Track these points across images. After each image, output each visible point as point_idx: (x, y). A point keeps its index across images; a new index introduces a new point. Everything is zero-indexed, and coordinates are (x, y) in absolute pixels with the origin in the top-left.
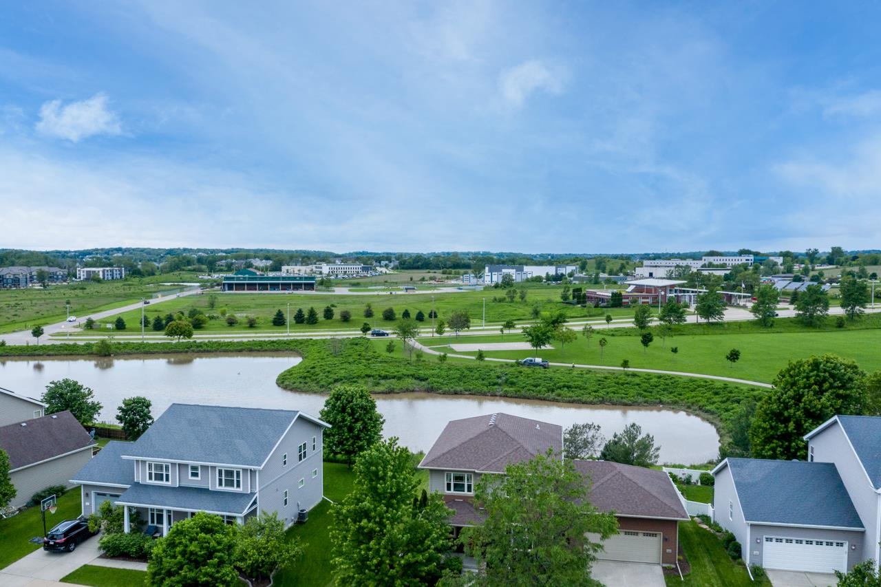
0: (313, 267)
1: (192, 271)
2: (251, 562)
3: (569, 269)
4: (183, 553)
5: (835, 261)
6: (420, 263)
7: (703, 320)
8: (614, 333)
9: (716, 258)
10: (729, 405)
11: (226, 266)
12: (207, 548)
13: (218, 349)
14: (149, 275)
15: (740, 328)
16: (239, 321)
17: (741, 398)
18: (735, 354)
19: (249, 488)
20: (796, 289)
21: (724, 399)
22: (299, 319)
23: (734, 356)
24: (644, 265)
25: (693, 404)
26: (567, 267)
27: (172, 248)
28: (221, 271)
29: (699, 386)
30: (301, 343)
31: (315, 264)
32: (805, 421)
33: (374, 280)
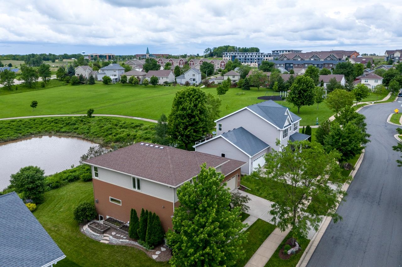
18: (36, 103)
23: (34, 104)
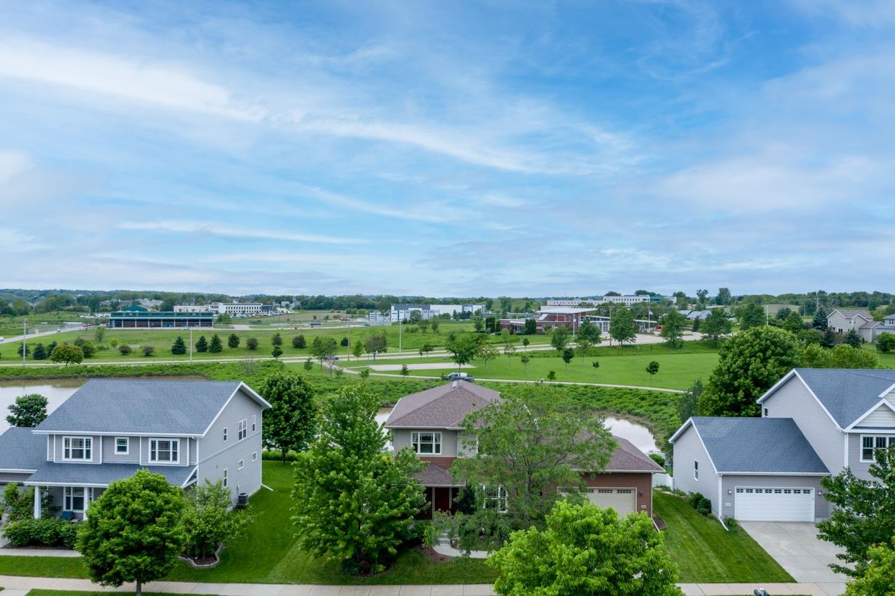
0: (209, 308)
1: (71, 311)
2: (197, 531)
3: (476, 308)
4: (123, 513)
5: (723, 301)
6: (322, 304)
7: (616, 343)
8: (533, 354)
9: (615, 297)
10: (657, 408)
11: (111, 306)
12: (152, 507)
13: (113, 373)
14: (22, 315)
15: (652, 349)
16: (133, 350)
17: (668, 400)
18: (655, 366)
19: (188, 460)
20: (698, 317)
21: (652, 403)
22: (202, 347)
23: (653, 369)
24: (548, 304)
25: (621, 409)
26: (474, 306)
27: (48, 289)
28: (105, 311)
29: (625, 394)
30: (207, 367)
31: (211, 304)
32: (754, 390)
33: (276, 318)
